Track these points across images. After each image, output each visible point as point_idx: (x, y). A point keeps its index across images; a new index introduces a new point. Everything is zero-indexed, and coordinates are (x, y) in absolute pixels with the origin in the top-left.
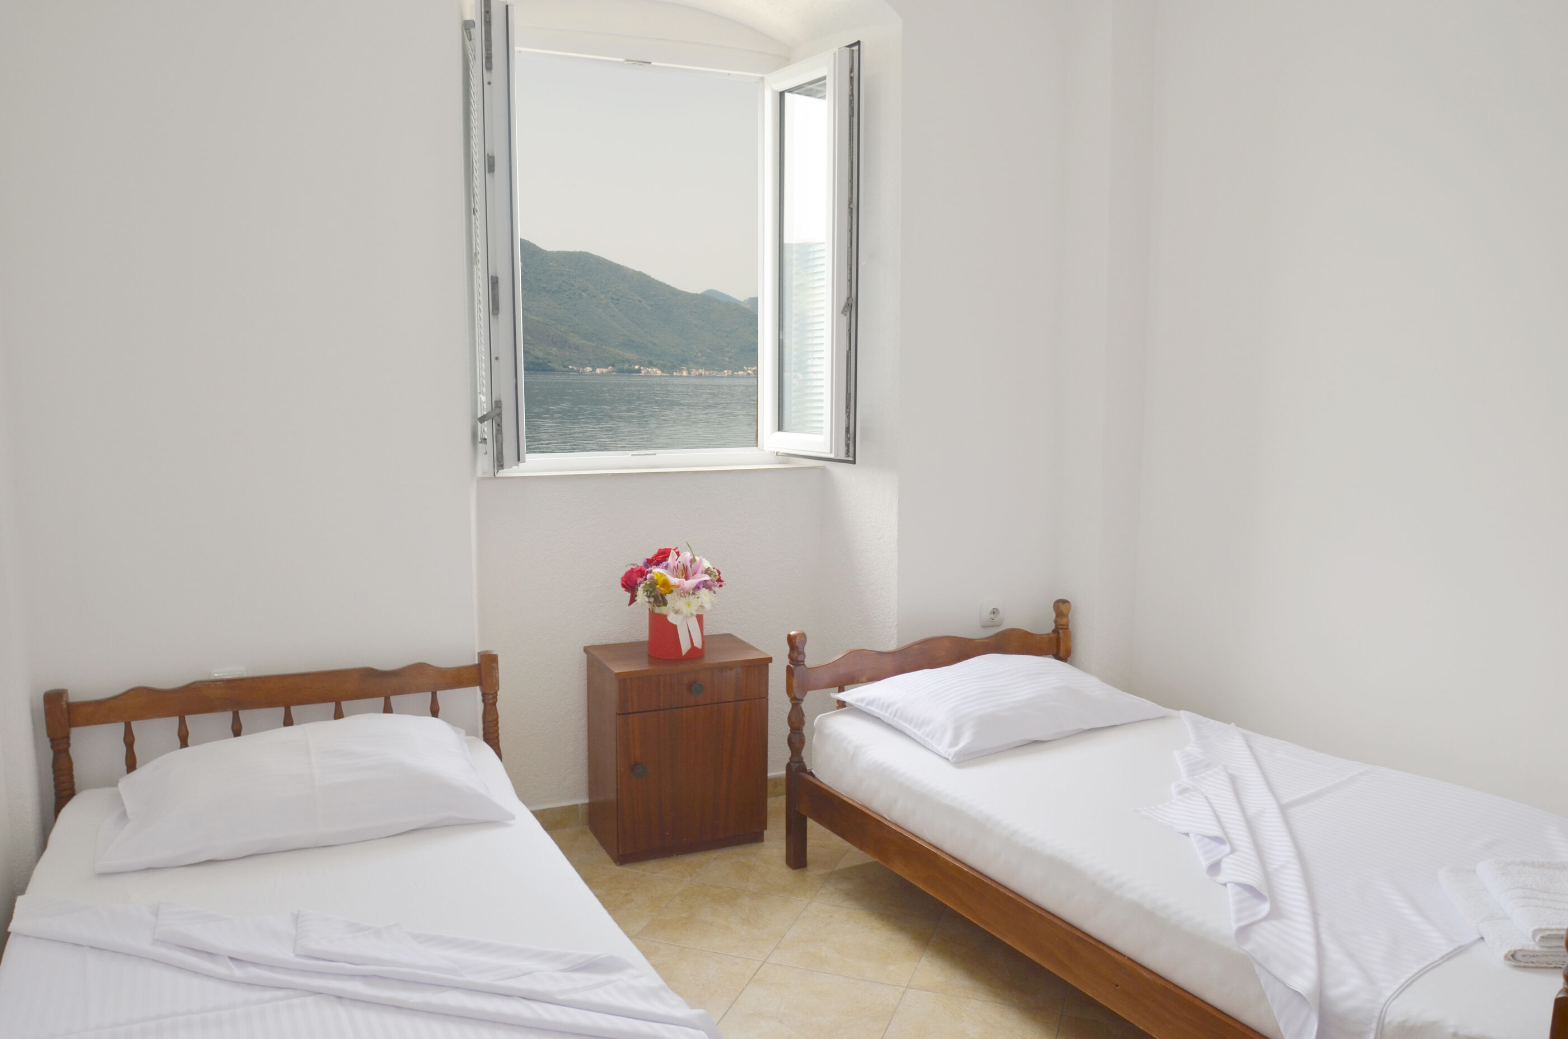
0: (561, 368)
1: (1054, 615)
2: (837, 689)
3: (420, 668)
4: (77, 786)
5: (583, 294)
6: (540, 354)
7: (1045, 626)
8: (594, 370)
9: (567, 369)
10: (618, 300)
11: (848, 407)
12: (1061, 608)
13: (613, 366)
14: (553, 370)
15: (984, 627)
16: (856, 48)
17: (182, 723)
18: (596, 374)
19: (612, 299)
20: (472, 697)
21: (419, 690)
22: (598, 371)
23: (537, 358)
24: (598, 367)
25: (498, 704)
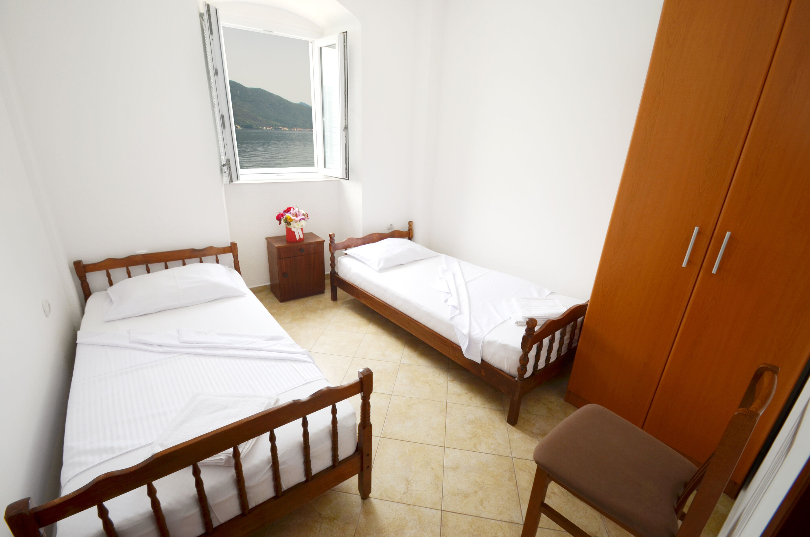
0: (256, 127)
1: (408, 226)
2: (345, 249)
3: (211, 248)
4: (92, 292)
5: (261, 103)
6: (248, 123)
7: (405, 229)
8: (267, 128)
9: (257, 128)
10: (272, 105)
11: (346, 162)
12: (410, 223)
13: (273, 127)
14: (253, 128)
15: (388, 229)
16: (345, 34)
17: (128, 270)
18: (267, 130)
19: (270, 105)
20: (229, 257)
21: (211, 255)
22: (268, 128)
23: (247, 124)
24: (268, 127)
25: (238, 258)
